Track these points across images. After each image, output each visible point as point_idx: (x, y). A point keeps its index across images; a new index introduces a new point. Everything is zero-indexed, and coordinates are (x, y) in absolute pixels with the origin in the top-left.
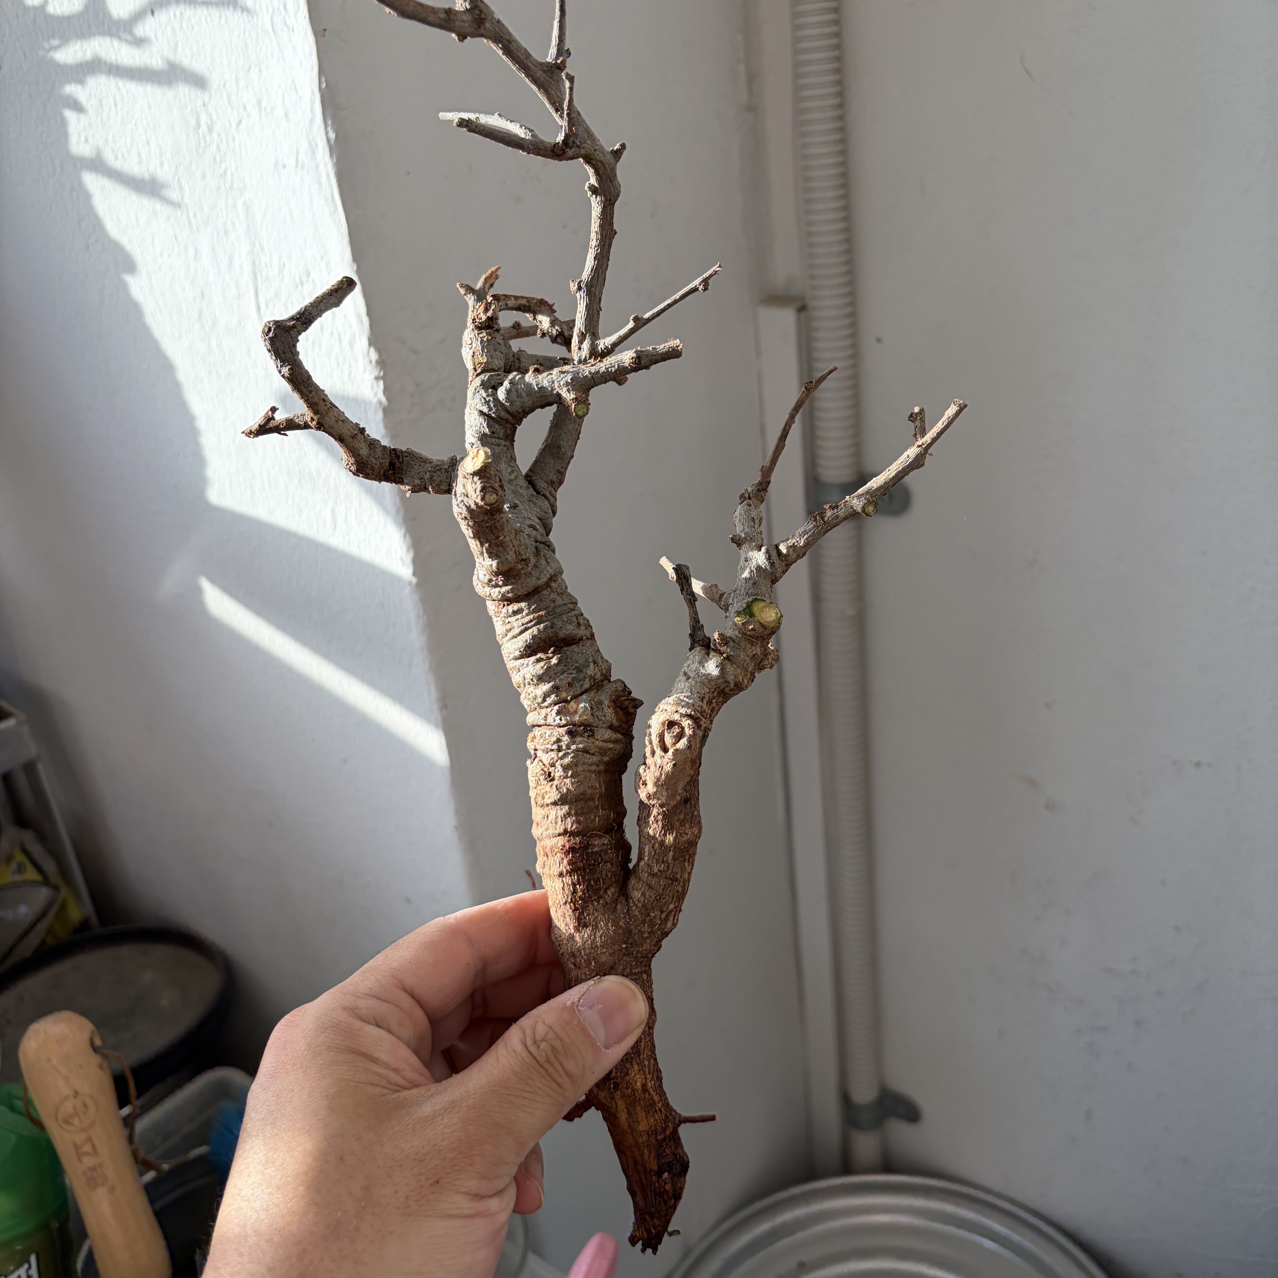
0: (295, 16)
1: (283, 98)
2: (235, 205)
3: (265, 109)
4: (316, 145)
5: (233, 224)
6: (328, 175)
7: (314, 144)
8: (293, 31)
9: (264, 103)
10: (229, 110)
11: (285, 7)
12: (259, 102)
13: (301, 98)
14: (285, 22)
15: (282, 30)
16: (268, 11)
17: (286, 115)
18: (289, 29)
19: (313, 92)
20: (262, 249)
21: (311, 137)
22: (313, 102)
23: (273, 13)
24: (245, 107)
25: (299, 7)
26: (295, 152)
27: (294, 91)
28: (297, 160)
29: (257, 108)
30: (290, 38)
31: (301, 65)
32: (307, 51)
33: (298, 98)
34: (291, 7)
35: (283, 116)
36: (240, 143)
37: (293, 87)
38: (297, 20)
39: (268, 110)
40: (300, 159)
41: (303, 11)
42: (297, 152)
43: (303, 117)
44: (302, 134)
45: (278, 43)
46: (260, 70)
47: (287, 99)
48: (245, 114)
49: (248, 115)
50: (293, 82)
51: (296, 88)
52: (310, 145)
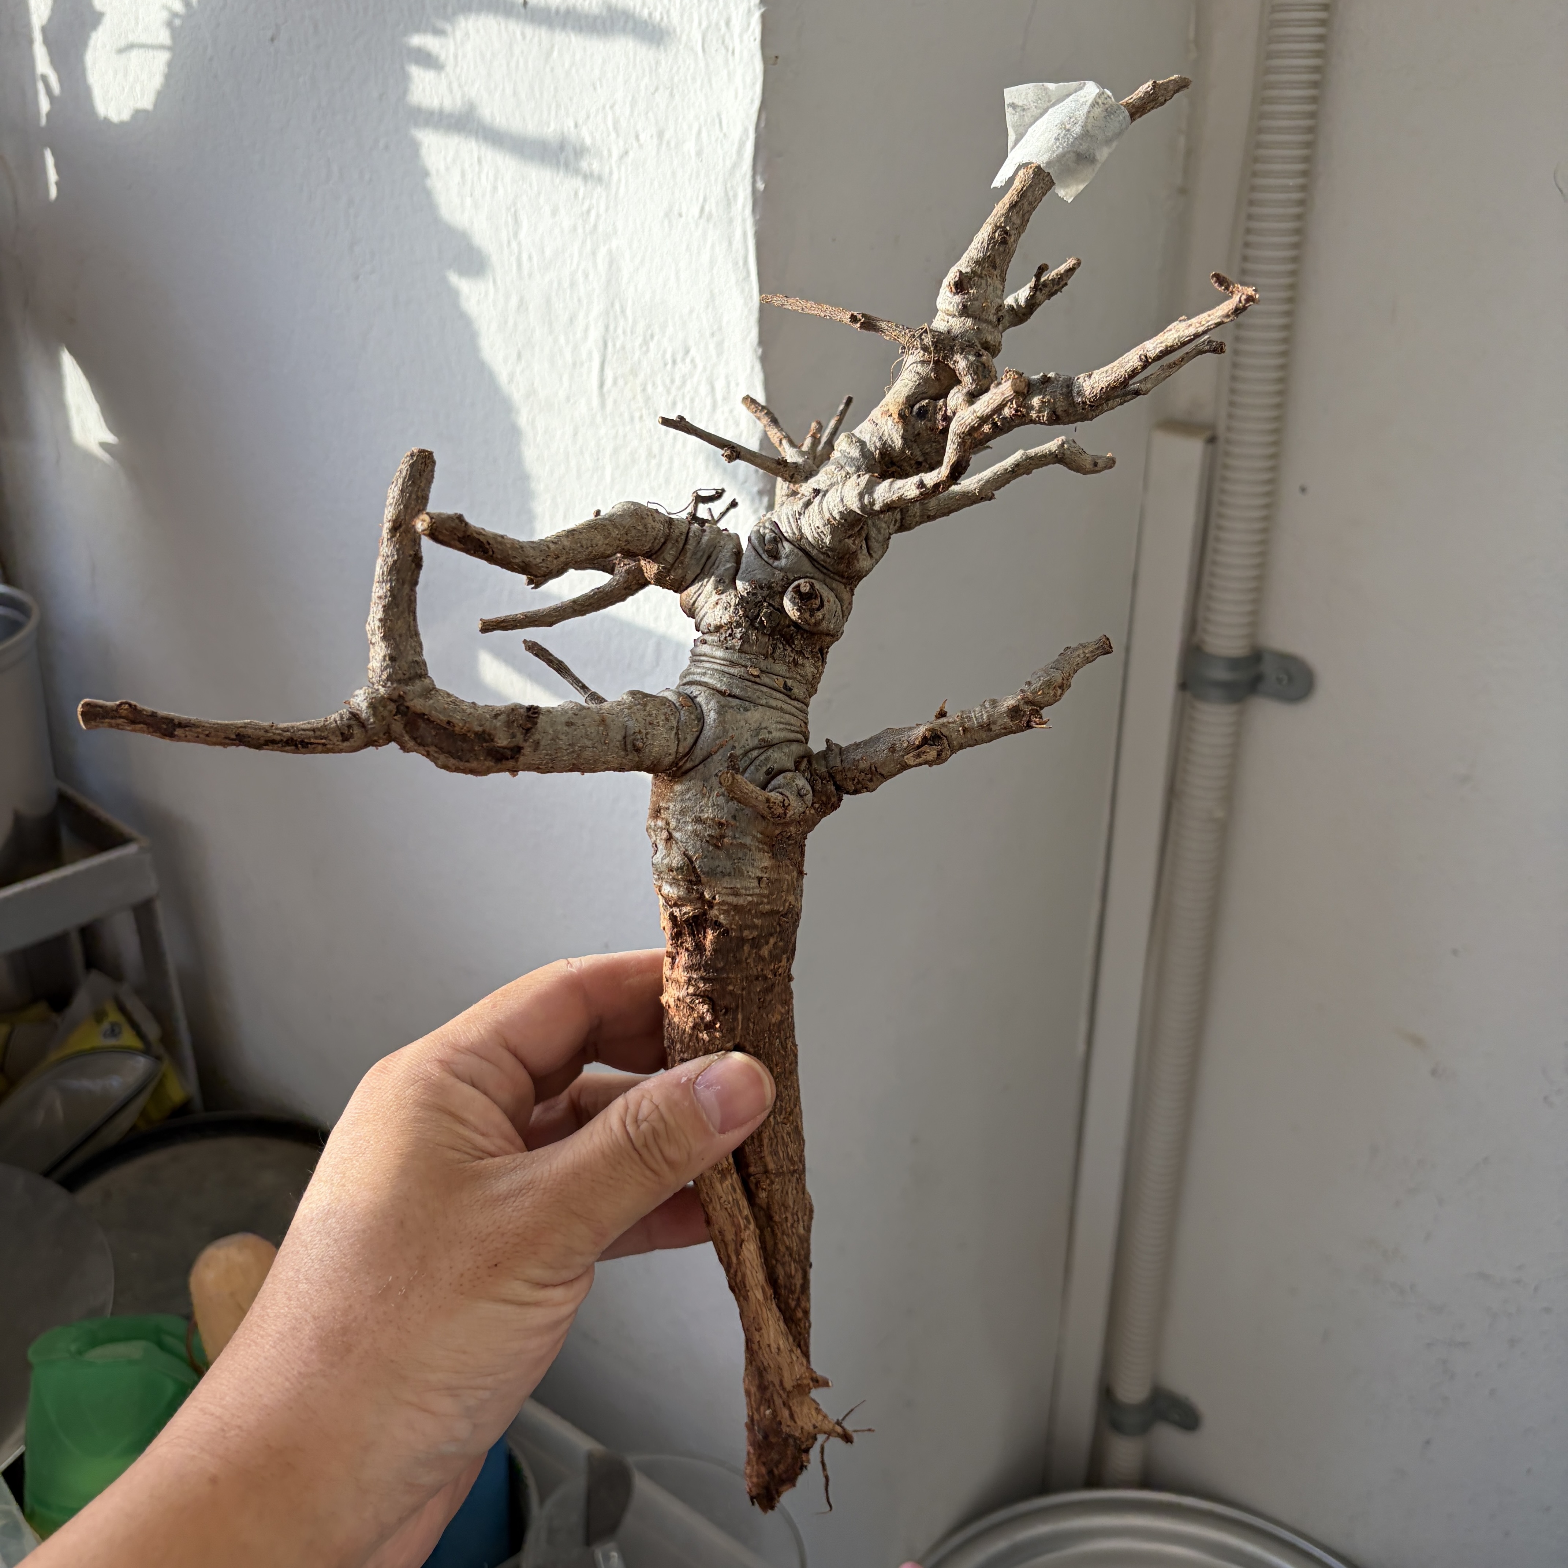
0: (741, 37)
1: (699, 132)
2: (594, 253)
3: (668, 143)
4: (735, 196)
5: (586, 276)
6: (745, 234)
7: (731, 194)
8: (733, 53)
9: (667, 136)
10: (613, 135)
11: (728, 24)
12: (661, 134)
13: (725, 135)
14: (723, 42)
15: (716, 50)
16: (700, 24)
17: (699, 154)
18: (727, 50)
19: (746, 130)
20: (623, 311)
21: (729, 185)
22: (742, 144)
23: (708, 28)
24: (637, 137)
25: (749, 25)
26: (701, 199)
27: (717, 125)
28: (702, 209)
29: (655, 139)
30: (726, 62)
31: (736, 97)
32: (748, 80)
33: (721, 135)
34: (737, 24)
35: (693, 153)
36: (620, 180)
37: (717, 121)
38: (741, 41)
39: (673, 144)
40: (707, 209)
41: (754, 30)
42: (705, 200)
43: (724, 160)
44: (716, 180)
45: (707, 65)
46: (672, 95)
47: (704, 134)
48: (635, 145)
49: (641, 146)
50: (719, 116)
51: (721, 123)
52: (727, 194)
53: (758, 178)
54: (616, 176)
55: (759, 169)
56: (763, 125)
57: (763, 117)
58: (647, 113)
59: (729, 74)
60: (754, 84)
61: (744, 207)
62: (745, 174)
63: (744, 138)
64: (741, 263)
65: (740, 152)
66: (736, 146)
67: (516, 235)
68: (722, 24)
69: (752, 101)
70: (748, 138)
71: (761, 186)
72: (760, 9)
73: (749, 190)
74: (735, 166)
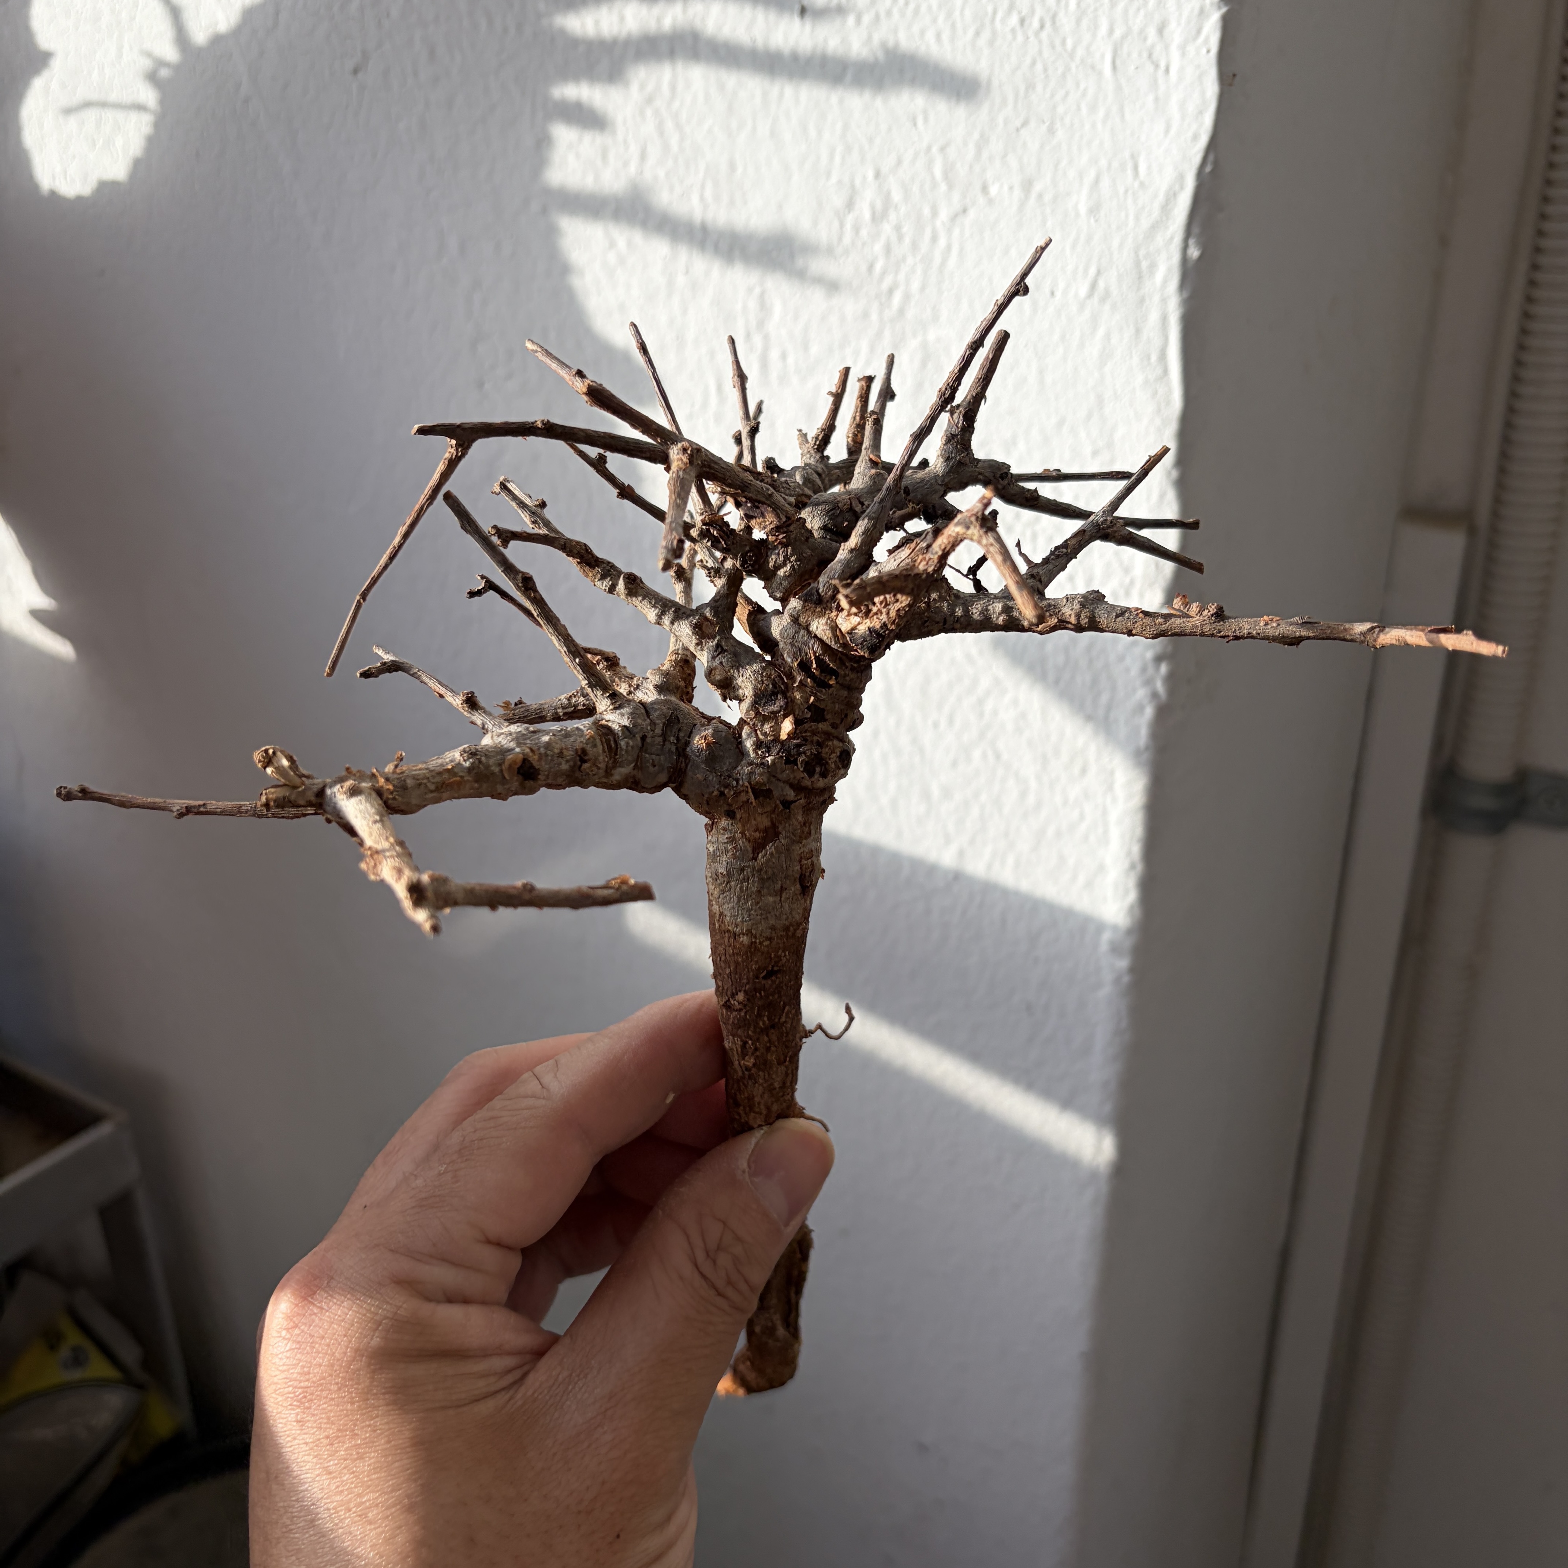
0: (1183, 48)
1: (1097, 181)
3: (1040, 196)
4: (1153, 267)
6: (1164, 319)
7: (1144, 264)
8: (1167, 70)
9: (1038, 187)
10: (943, 187)
11: (1161, 30)
12: (1027, 185)
13: (1142, 185)
14: (1150, 56)
15: (1138, 69)
16: (1111, 31)
17: (1094, 210)
18: (1157, 66)
19: (1181, 177)
21: (1142, 253)
22: (1171, 196)
23: (1124, 37)
24: (985, 189)
25: (1199, 31)
26: (1092, 271)
27: (1130, 172)
28: (1093, 286)
29: (1017, 193)
30: (1154, 83)
31: (1167, 131)
32: (1191, 108)
33: (1136, 184)
34: (1176, 33)
35: (1083, 209)
36: (949, 247)
37: (1130, 165)
38: (1183, 54)
39: (1047, 198)
40: (1101, 284)
41: (1207, 40)
42: (1099, 273)
43: (1137, 219)
44: (1121, 246)
45: (1119, 88)
46: (1051, 131)
47: (1105, 183)
48: (981, 200)
49: (991, 202)
50: (1134, 158)
51: (1136, 168)
52: (1138, 264)
53: (1191, 242)
54: (942, 242)
55: (1196, 230)
56: (1208, 169)
57: (1211, 158)
58: (1005, 156)
59: (1157, 99)
60: (1201, 113)
61: (1165, 281)
62: (1172, 238)
63: (1177, 187)
64: (1154, 358)
65: (1166, 208)
66: (1161, 197)
67: (761, 324)
68: (1152, 32)
69: (1195, 137)
70: (1182, 188)
71: (1194, 253)
72: (1219, 8)
73: (1176, 258)
74: (1155, 227)
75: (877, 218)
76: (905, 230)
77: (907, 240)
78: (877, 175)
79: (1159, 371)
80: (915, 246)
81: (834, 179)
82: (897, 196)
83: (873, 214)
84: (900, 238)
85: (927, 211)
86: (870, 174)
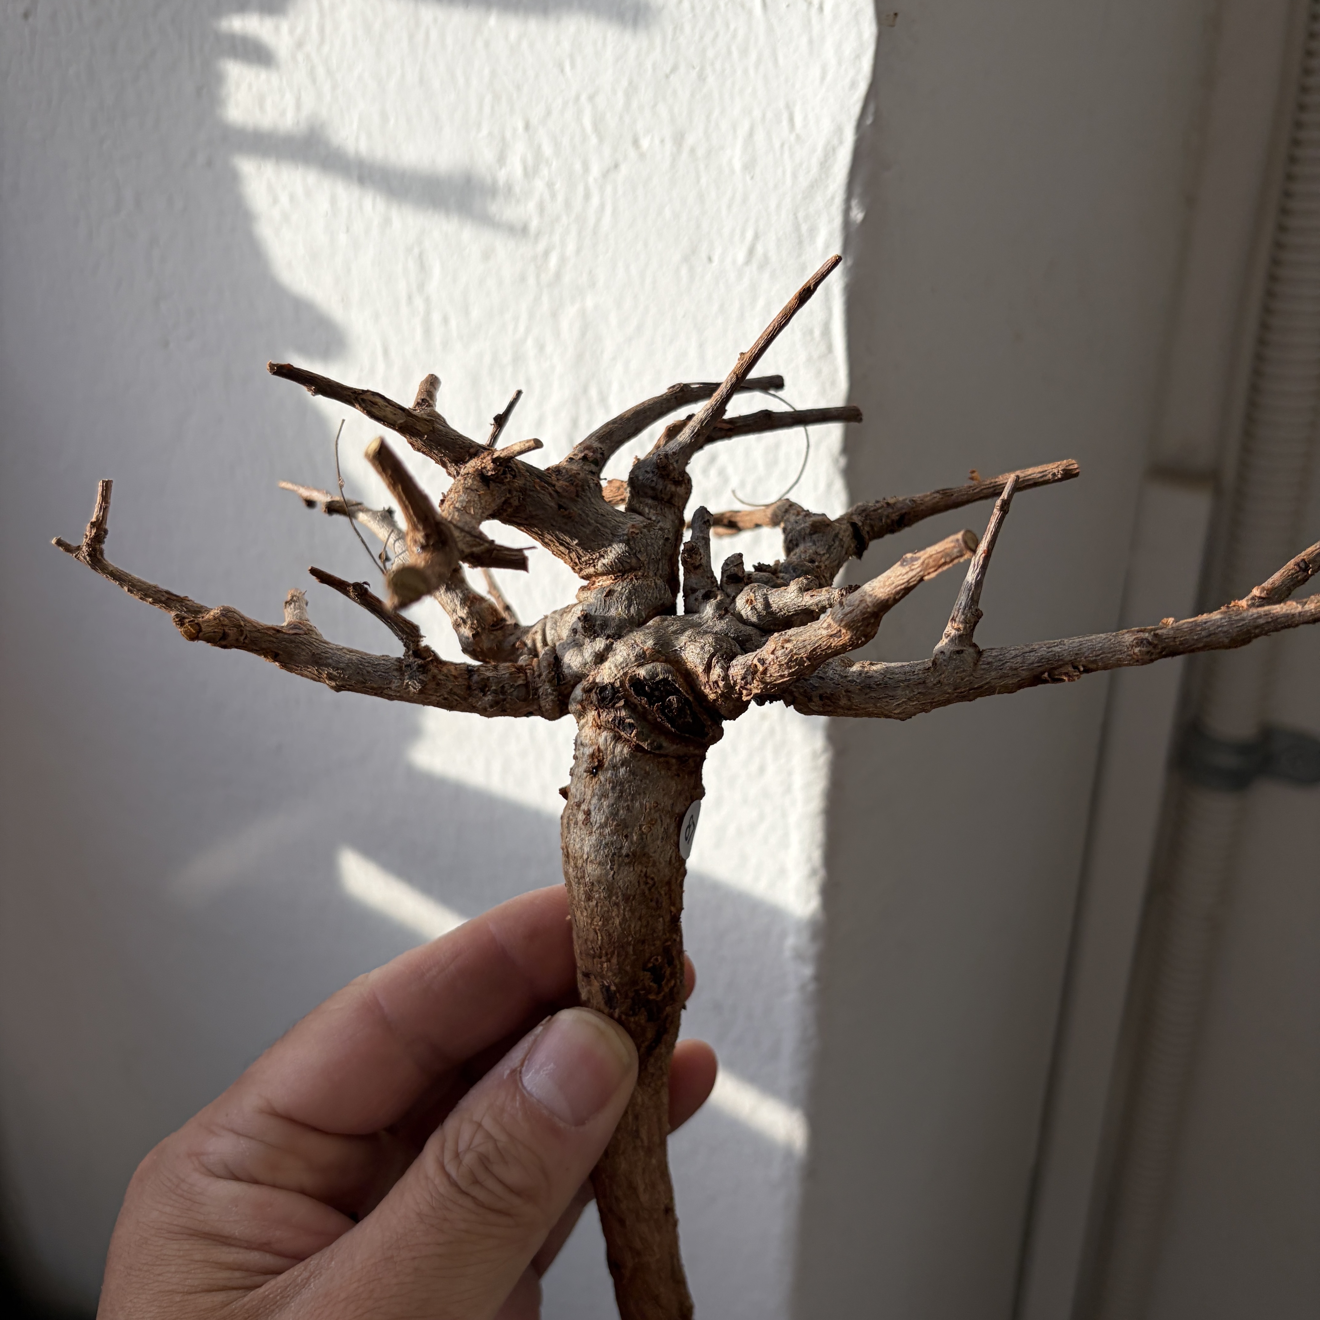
1: (751, 134)
2: (555, 315)
3: (693, 151)
4: (813, 230)
7: (804, 228)
8: (821, 8)
9: (690, 140)
10: (594, 140)
12: (679, 138)
13: (798, 137)
17: (749, 167)
19: (839, 130)
21: (801, 215)
22: (830, 151)
24: (636, 142)
26: (750, 235)
27: (785, 123)
28: (751, 251)
29: (669, 145)
30: (807, 24)
31: (823, 78)
32: (848, 50)
33: (793, 138)
35: (738, 165)
36: (602, 206)
37: (785, 117)
39: (701, 152)
40: (760, 249)
42: (756, 237)
43: (795, 176)
44: (779, 206)
45: (770, 29)
46: (702, 77)
47: (760, 136)
48: (632, 154)
49: (642, 156)
50: (789, 107)
51: (791, 119)
52: (797, 227)
53: (854, 203)
54: (595, 201)
55: (858, 190)
56: (869, 121)
57: (871, 109)
58: (655, 105)
59: (811, 42)
60: (858, 57)
62: (833, 198)
63: (835, 142)
64: (817, 333)
65: (825, 164)
66: (819, 152)
67: (421, 287)
69: (853, 85)
70: (841, 142)
71: (858, 215)
73: (838, 221)
74: (814, 186)
75: (530, 173)
76: (557, 186)
77: (560, 198)
78: (527, 127)
79: (823, 348)
80: (568, 204)
81: (484, 132)
82: (548, 150)
83: (525, 168)
84: (553, 196)
85: (578, 167)
86: (520, 126)
